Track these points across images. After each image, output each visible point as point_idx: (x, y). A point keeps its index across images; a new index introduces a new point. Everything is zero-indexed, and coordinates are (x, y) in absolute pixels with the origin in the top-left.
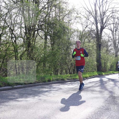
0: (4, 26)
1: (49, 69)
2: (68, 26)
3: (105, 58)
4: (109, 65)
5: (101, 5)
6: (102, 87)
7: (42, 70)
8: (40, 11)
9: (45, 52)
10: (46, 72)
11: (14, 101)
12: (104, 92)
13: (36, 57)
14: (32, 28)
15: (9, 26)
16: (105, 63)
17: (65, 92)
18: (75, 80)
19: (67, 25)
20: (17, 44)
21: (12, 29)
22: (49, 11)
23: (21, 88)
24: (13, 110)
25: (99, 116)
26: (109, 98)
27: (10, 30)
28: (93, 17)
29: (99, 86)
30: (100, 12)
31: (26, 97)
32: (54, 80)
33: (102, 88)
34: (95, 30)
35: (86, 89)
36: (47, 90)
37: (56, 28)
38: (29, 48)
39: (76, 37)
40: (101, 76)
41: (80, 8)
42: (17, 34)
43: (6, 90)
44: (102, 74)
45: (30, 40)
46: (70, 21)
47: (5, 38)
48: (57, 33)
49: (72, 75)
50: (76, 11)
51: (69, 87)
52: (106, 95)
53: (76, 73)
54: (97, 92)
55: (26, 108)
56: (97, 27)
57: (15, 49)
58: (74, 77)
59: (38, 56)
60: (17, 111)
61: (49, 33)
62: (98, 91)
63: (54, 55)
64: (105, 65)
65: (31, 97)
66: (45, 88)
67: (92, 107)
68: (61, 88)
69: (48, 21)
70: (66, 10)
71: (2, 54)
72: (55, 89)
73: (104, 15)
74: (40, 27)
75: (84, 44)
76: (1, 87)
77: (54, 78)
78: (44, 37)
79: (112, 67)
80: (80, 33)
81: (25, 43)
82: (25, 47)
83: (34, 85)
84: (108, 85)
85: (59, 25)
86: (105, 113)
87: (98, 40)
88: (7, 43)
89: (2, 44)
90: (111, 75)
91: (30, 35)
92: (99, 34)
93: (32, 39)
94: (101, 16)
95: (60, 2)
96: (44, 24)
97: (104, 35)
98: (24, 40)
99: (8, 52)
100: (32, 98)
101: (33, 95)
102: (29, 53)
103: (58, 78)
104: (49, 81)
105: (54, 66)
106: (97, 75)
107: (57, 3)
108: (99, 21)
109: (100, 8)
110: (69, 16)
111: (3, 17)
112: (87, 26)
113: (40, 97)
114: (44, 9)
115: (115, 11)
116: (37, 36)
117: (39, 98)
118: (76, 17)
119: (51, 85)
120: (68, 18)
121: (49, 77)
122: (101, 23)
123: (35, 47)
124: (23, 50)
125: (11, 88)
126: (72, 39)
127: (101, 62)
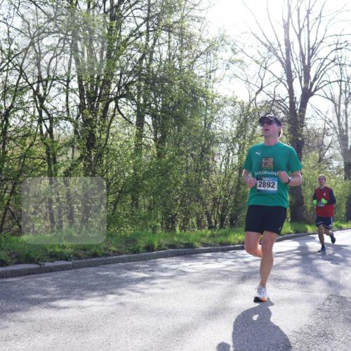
0: (17, 86)
1: (148, 215)
2: (207, 87)
5: (303, 27)
6: (304, 267)
7: (127, 216)
8: (125, 43)
9: (136, 162)
10: (141, 223)
11: (45, 310)
12: (311, 283)
13: (112, 179)
14: (99, 92)
15: (31, 85)
17: (195, 283)
18: (225, 247)
19: (204, 84)
20: (55, 139)
21: (43, 94)
23: (66, 270)
24: (40, 336)
26: (328, 303)
27: (35, 98)
28: (279, 62)
29: (296, 265)
30: (301, 46)
31: (81, 297)
32: (163, 246)
33: (305, 273)
36: (141, 275)
37: (170, 91)
38: (90, 152)
39: (229, 119)
40: (302, 236)
41: (242, 33)
42: (55, 108)
43: (21, 275)
44: (307, 229)
45: (95, 127)
46: (212, 74)
47: (22, 119)
48: (174, 108)
49: (216, 233)
50: (229, 44)
51: (208, 266)
52: (317, 294)
53: (227, 227)
54: (292, 285)
55: (80, 329)
56: (291, 91)
57: (48, 154)
58: (223, 239)
59: (115, 175)
60: (52, 336)
61: (150, 108)
62: (294, 281)
63: (165, 172)
65: (96, 296)
66: (137, 269)
68: (184, 272)
69: (149, 71)
70: (200, 39)
71: (10, 167)
72: (165, 274)
73: (313, 54)
74: (123, 88)
75: (253, 141)
76: (7, 265)
77: (162, 241)
78: (134, 120)
80: (242, 107)
81: (79, 138)
82: (78, 148)
83: (104, 260)
85: (180, 84)
86: (316, 346)
87: (295, 129)
88: (25, 136)
89: (10, 139)
91: (95, 113)
92: (297, 112)
93: (99, 124)
94: (304, 59)
95: (183, 17)
96: (135, 82)
97: (312, 116)
98: (76, 126)
99: (28, 162)
100: (99, 298)
101: (102, 290)
102: (90, 166)
103: (176, 239)
104: (149, 248)
105: (164, 205)
106: (291, 233)
107: (175, 21)
108: (299, 72)
109: (299, 36)
110: (209, 57)
111: (14, 59)
112: (261, 89)
113: (123, 297)
114: (137, 38)
115: (346, 44)
116: (114, 115)
117: (118, 301)
118: (230, 61)
119: (153, 262)
120: (206, 62)
121: (148, 239)
122: (303, 78)
123: (107, 148)
124: (72, 158)
125: (37, 268)
126: (217, 125)
127: (303, 194)
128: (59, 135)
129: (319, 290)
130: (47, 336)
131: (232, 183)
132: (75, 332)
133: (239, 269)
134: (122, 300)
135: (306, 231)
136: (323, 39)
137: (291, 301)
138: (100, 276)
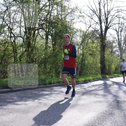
0: (2, 25)
1: (50, 71)
3: (110, 60)
4: (113, 67)
5: (106, 4)
6: (105, 90)
7: (42, 72)
8: (41, 9)
9: (45, 52)
10: (47, 74)
11: (13, 105)
12: (107, 96)
13: (37, 59)
15: (7, 25)
16: (109, 65)
18: (77, 83)
19: (70, 24)
20: (16, 44)
21: (11, 28)
22: (50, 9)
23: (20, 91)
24: (11, 114)
25: (102, 121)
26: (113, 103)
27: (9, 29)
28: (97, 16)
29: (102, 89)
30: (105, 11)
31: (26, 100)
32: (55, 82)
33: (105, 92)
34: (99, 30)
35: (89, 93)
36: (47, 93)
37: (57, 27)
38: (29, 49)
39: (79, 37)
40: (105, 79)
41: (84, 6)
42: (16, 33)
43: (4, 93)
45: (30, 40)
46: (73, 20)
47: (4, 37)
48: (59, 33)
50: (79, 10)
52: (110, 100)
53: (78, 76)
54: (101, 96)
55: (25, 112)
56: (101, 27)
57: (14, 49)
58: (76, 80)
59: (38, 57)
60: (15, 114)
61: (51, 33)
63: (56, 56)
64: (109, 67)
65: (31, 100)
66: (46, 91)
67: (94, 111)
68: (62, 92)
69: (50, 20)
70: (68, 8)
72: (56, 93)
73: (109, 14)
74: (41, 26)
75: (87, 45)
77: (55, 81)
78: (44, 37)
79: (116, 69)
80: (84, 33)
81: (25, 43)
82: (24, 47)
84: (112, 88)
85: (61, 24)
86: (108, 118)
87: (102, 41)
88: (5, 43)
90: (116, 78)
91: (30, 35)
92: (103, 34)
93: (32, 39)
94: (106, 15)
96: (45, 23)
97: (109, 36)
98: (24, 39)
99: (6, 52)
101: (33, 98)
102: (29, 54)
103: (60, 80)
104: (50, 83)
105: (56, 68)
106: (101, 78)
107: (59, 1)
108: (104, 20)
109: (104, 7)
112: (90, 26)
113: (40, 100)
114: (45, 7)
115: (121, 10)
116: (37, 35)
117: (39, 102)
118: (79, 16)
119: (52, 88)
120: (71, 17)
121: (50, 80)
122: (105, 22)
123: (35, 47)
124: (22, 51)
125: (10, 90)
126: (75, 39)
127: (105, 64)
128: (18, 43)
129: (110, 98)
130: (14, 114)
131: (80, 60)
132: (23, 113)
133: (82, 91)
134: (40, 102)
135: (106, 77)
136: (113, 8)
137: (100, 102)
138: (33, 93)
